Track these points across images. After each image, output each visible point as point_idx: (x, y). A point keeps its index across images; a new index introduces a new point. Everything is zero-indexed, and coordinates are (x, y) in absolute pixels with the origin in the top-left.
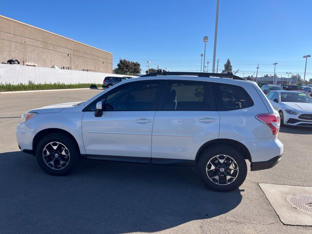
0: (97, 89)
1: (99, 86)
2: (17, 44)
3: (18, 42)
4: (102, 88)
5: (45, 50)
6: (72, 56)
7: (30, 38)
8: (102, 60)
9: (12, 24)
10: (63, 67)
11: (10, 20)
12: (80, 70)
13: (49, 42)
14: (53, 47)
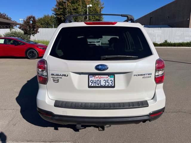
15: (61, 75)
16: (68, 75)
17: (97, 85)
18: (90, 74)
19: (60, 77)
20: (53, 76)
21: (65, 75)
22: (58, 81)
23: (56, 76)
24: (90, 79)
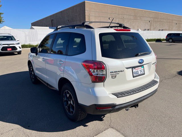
0: (162, 42)
1: (164, 40)
2: (120, 19)
3: (120, 18)
4: (165, 41)
5: (134, 20)
6: (152, 22)
7: (126, 15)
8: (176, 22)
9: (117, 8)
10: (145, 29)
11: (116, 7)
12: (157, 30)
13: (138, 15)
14: (140, 18)
15: (118, 71)
16: (123, 71)
17: (137, 75)
18: (133, 68)
19: (118, 73)
20: (112, 74)
21: (121, 71)
22: (116, 77)
23: (115, 73)
24: (134, 71)
